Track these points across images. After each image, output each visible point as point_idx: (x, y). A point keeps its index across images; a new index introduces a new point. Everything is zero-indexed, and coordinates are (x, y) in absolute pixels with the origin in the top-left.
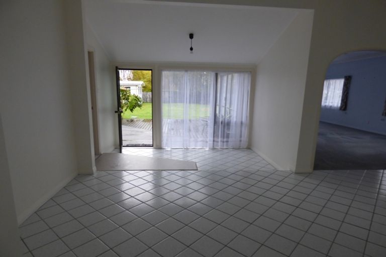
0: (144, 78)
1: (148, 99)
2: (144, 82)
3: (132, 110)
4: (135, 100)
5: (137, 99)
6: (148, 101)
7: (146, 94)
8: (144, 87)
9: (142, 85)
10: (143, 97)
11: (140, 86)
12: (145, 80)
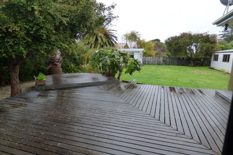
0: (145, 47)
1: (147, 62)
2: (145, 49)
3: (131, 74)
4: (134, 63)
5: (136, 62)
6: (146, 63)
7: (146, 58)
8: (144, 53)
9: (143, 51)
10: (143, 61)
11: (141, 52)
12: (145, 48)
